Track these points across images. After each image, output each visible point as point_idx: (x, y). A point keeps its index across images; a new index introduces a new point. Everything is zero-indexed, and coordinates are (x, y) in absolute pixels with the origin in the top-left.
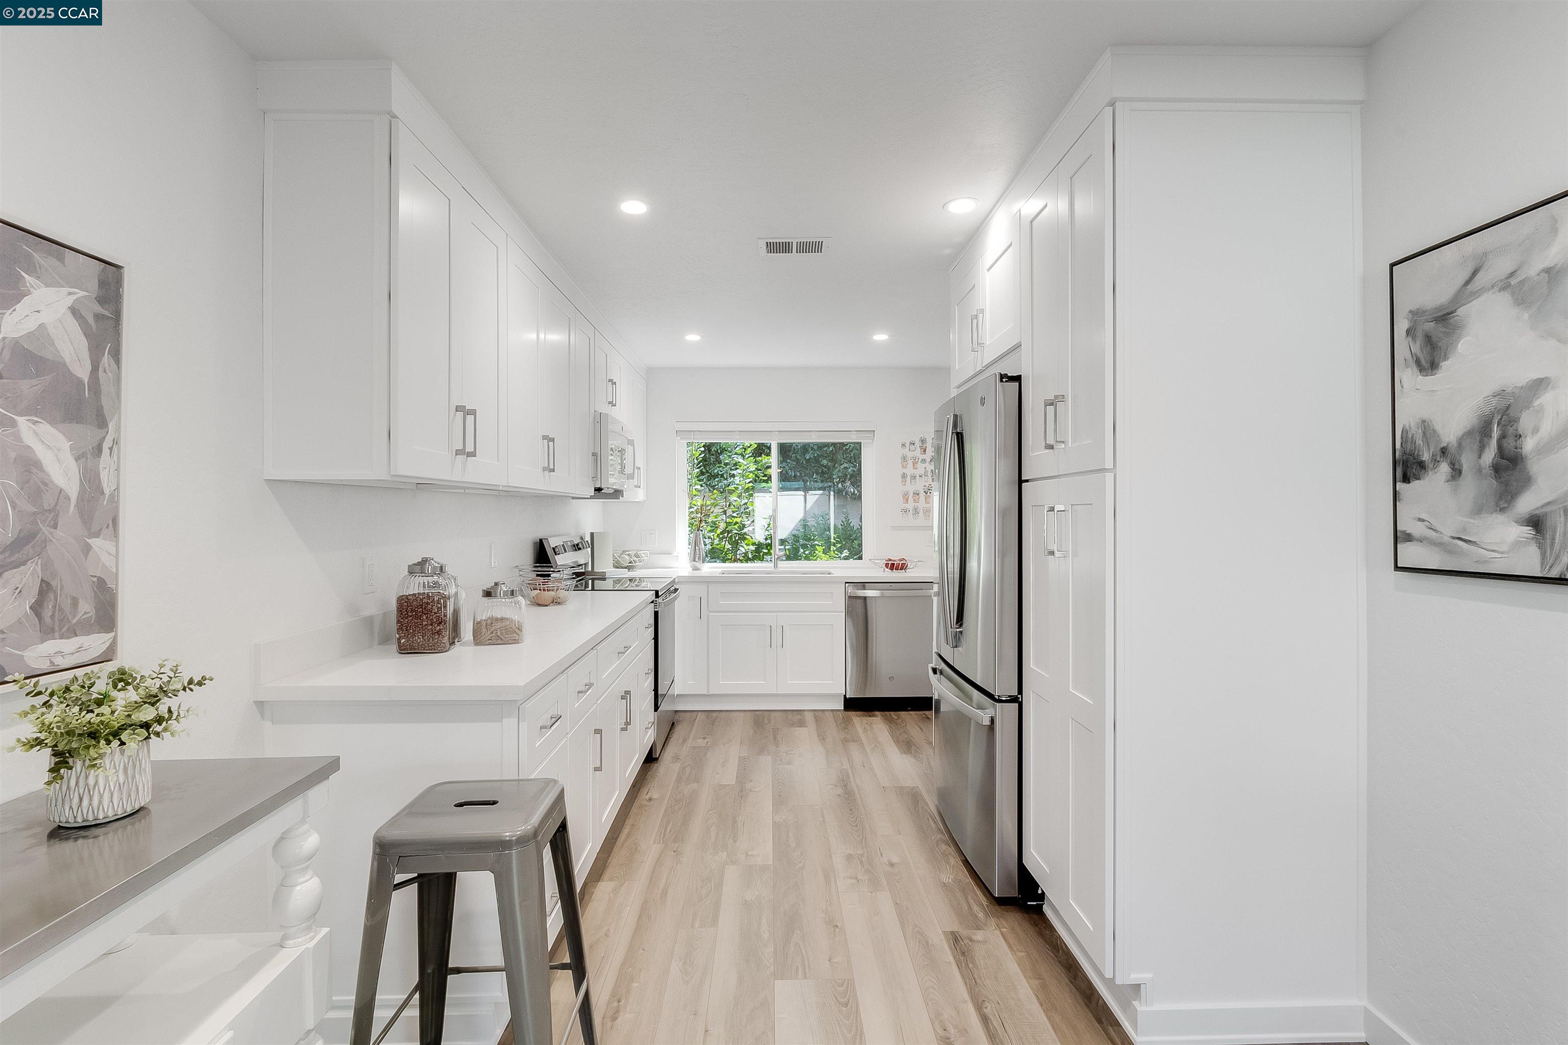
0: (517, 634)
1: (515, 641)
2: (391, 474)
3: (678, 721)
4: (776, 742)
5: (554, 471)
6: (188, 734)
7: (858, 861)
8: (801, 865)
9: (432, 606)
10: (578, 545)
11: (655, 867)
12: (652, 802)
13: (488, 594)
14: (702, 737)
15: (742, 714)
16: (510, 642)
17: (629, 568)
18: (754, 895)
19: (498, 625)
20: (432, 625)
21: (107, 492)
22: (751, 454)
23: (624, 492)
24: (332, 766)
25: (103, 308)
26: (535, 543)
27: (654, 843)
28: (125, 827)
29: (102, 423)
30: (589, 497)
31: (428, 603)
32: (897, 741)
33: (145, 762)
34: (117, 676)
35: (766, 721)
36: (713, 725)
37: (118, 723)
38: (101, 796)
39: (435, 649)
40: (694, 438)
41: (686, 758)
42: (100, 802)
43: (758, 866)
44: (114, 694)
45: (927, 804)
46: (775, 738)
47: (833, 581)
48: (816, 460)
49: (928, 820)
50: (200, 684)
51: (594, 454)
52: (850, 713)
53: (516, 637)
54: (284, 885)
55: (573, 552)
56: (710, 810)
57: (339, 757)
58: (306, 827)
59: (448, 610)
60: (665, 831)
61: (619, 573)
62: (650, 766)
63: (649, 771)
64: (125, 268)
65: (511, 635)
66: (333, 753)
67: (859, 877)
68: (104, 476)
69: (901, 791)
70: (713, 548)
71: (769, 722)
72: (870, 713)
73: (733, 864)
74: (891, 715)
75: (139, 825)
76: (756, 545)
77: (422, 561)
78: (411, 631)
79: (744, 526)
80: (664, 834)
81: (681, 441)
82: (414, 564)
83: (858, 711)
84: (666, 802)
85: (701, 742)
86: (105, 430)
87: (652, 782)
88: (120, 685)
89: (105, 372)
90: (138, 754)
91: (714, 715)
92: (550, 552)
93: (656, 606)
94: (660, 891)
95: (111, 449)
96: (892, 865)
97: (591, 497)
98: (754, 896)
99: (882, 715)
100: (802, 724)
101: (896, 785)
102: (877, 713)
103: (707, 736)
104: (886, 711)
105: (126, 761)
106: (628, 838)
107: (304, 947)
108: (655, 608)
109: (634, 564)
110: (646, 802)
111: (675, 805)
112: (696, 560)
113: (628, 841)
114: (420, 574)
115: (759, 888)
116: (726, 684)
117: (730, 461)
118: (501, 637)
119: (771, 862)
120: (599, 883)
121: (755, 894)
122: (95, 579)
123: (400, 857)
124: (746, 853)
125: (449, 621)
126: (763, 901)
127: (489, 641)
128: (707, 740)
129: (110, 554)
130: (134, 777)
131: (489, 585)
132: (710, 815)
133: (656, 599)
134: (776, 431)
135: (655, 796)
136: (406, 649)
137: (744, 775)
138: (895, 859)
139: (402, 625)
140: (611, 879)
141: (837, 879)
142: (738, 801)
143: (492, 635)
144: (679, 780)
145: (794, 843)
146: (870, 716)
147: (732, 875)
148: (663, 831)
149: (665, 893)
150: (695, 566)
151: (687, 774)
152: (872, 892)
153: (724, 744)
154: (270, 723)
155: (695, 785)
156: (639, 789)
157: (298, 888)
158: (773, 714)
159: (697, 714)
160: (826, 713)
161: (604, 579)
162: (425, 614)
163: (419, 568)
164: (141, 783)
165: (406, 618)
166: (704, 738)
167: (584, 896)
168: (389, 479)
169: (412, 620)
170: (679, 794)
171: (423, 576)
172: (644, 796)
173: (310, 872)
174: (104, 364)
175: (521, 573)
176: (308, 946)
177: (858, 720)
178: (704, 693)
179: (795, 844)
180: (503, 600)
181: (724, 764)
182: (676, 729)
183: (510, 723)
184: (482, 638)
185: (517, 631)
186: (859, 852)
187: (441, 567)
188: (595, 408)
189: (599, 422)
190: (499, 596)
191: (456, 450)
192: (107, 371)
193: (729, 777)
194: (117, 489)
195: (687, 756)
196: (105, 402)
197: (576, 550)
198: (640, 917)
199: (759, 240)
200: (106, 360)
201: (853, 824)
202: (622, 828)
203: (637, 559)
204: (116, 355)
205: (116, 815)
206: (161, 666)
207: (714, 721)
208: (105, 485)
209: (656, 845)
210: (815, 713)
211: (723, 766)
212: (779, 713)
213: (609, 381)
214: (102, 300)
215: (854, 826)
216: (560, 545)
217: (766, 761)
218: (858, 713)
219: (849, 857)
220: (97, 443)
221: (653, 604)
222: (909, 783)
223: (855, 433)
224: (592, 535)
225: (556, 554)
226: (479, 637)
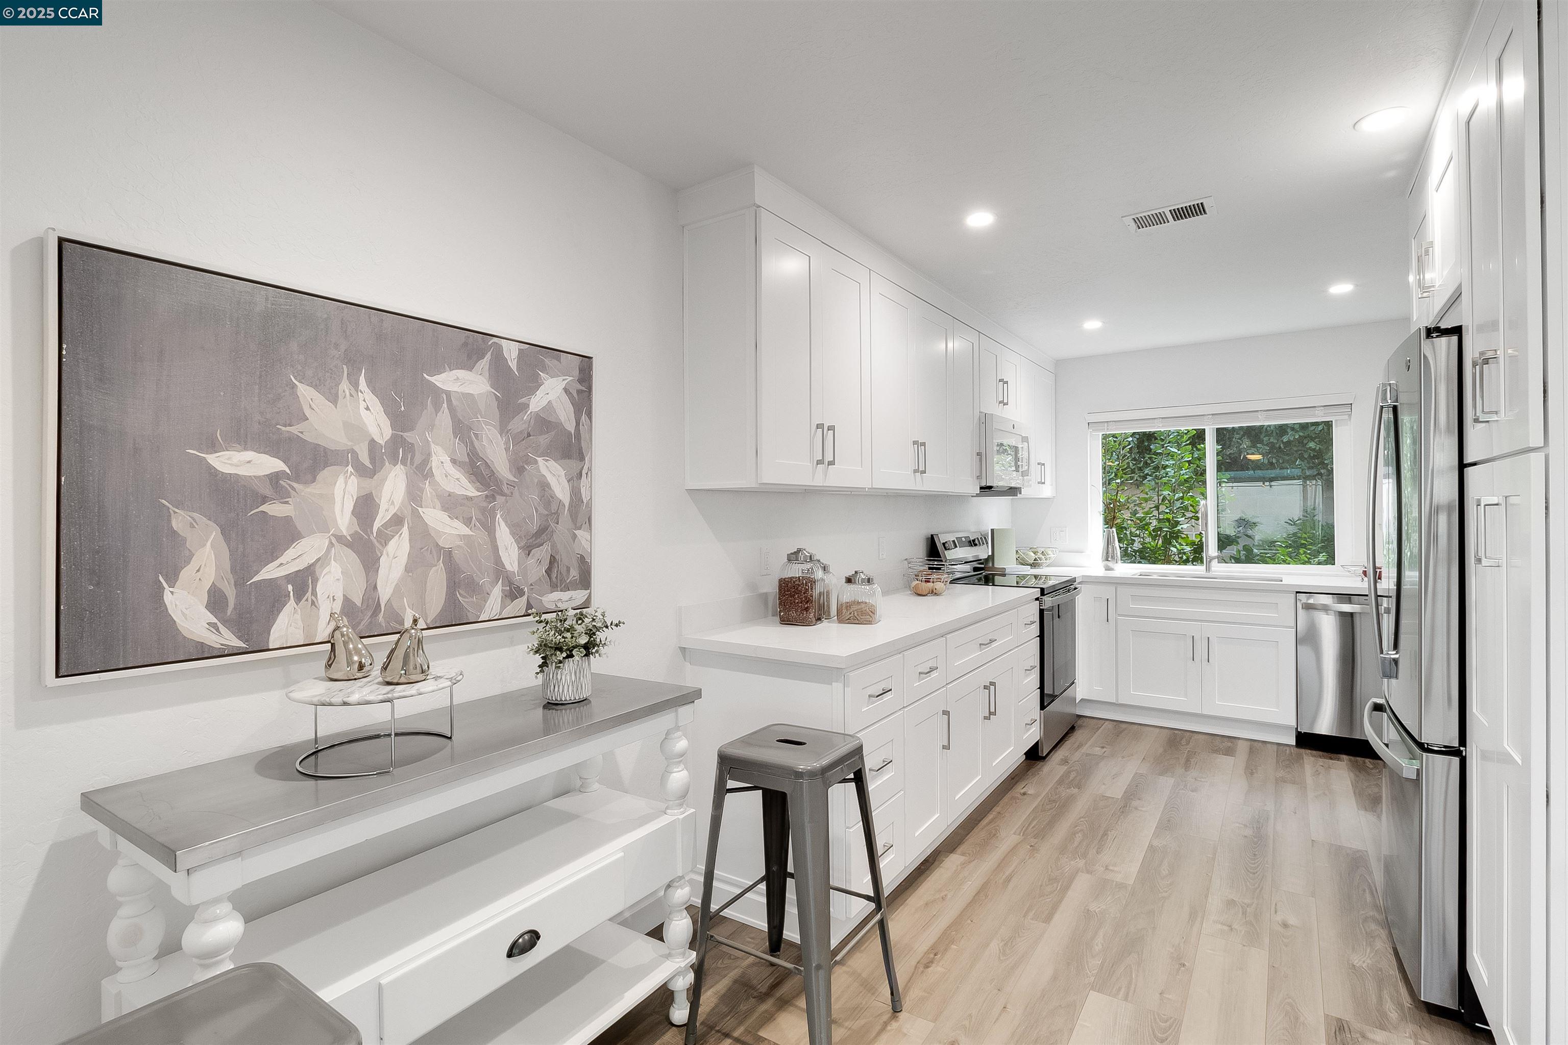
0: (870, 616)
1: (868, 622)
2: (759, 482)
3: (1080, 726)
4: (1187, 765)
5: (925, 473)
6: (607, 657)
7: (1241, 910)
8: (1165, 894)
9: (802, 587)
10: (974, 541)
11: (1007, 855)
12: (1025, 796)
13: (849, 580)
14: (1101, 745)
15: (1158, 730)
16: (865, 622)
17: (1034, 565)
18: (1099, 907)
19: (854, 608)
20: (801, 603)
21: (585, 501)
22: (1188, 442)
23: (1022, 489)
24: (696, 695)
25: (582, 386)
26: (927, 539)
27: (1014, 834)
28: (575, 708)
29: (582, 458)
30: (975, 495)
31: (799, 585)
32: (1359, 793)
33: (587, 670)
34: (579, 616)
35: (1184, 742)
36: (1118, 736)
37: (572, 644)
38: (563, 687)
39: (804, 623)
40: (1107, 429)
41: (1076, 763)
42: (563, 691)
43: (1115, 883)
44: (576, 627)
45: (1370, 873)
46: (1188, 760)
47: (1282, 590)
48: (1301, 441)
49: (1364, 891)
50: (617, 625)
51: (979, 454)
52: (1303, 751)
53: (869, 618)
54: (667, 772)
55: (969, 548)
56: (1082, 817)
57: (701, 689)
58: (679, 733)
59: (814, 592)
60: (1029, 825)
61: (1020, 570)
62: (1034, 764)
63: (1032, 768)
64: (594, 358)
65: (866, 617)
66: (698, 685)
67: (1235, 926)
68: (583, 490)
69: (1336, 851)
70: (1144, 548)
71: (1188, 743)
72: (1332, 755)
73: (1088, 873)
74: (1365, 763)
75: (584, 709)
76: (1196, 545)
77: (797, 551)
78: (788, 607)
79: (1177, 523)
80: (1027, 829)
81: (1094, 433)
82: (792, 554)
83: (1315, 750)
84: (1040, 799)
85: (1097, 751)
86: (584, 462)
87: (1032, 778)
88: (580, 622)
89: (583, 425)
90: (582, 665)
91: (1124, 726)
92: (940, 547)
93: (1042, 603)
94: (1004, 877)
95: (587, 474)
96: (1285, 925)
97: (977, 495)
98: (1100, 909)
99: (1350, 761)
100: (1229, 752)
101: (1332, 843)
102: (1344, 757)
103: (1107, 746)
104: (1358, 757)
105: (576, 667)
106: (991, 823)
107: (676, 817)
108: (1040, 606)
109: (1040, 561)
110: (1019, 796)
111: (1047, 804)
112: (1109, 559)
113: (989, 826)
114: (796, 562)
115: (1108, 903)
116: (1134, 694)
117: (1163, 451)
118: (857, 617)
119: (1131, 882)
120: (952, 854)
121: (1101, 907)
122: (579, 556)
123: (731, 767)
124: (1107, 866)
125: (815, 601)
126: (1107, 916)
127: (848, 621)
128: (1105, 749)
129: (587, 540)
130: (580, 678)
131: (851, 573)
132: (1081, 821)
133: (1042, 597)
134: (1210, 415)
135: (1031, 791)
136: (786, 621)
137: (1132, 794)
138: (1292, 921)
139: (782, 601)
140: (963, 854)
141: (1205, 921)
142: (1117, 816)
143: (850, 616)
144: (1060, 782)
145: (1166, 870)
146: (1331, 759)
147: (1082, 885)
148: (1027, 825)
149: (1009, 879)
150: (1108, 565)
151: (1071, 778)
152: (1244, 946)
153: (1123, 757)
154: (689, 664)
155: (1075, 791)
156: (1016, 783)
157: (674, 774)
158: (1196, 736)
159: (1105, 722)
160: (1269, 746)
161: (1004, 575)
162: (797, 594)
163: (794, 557)
164: (584, 684)
165: (784, 596)
166: (1103, 747)
167: (935, 861)
168: (758, 486)
169: (788, 598)
170: (1056, 795)
171: (798, 563)
172: (1019, 789)
173: (682, 766)
174: (582, 421)
175: (910, 565)
176: (679, 817)
177: (1311, 760)
178: (1112, 701)
179: (1167, 872)
180: (863, 587)
181: (1116, 776)
182: (1075, 733)
183: (837, 686)
184: (843, 618)
185: (871, 614)
186: (1246, 901)
187: (811, 556)
188: (980, 408)
189: (984, 422)
190: (857, 582)
191: (817, 460)
192: (584, 425)
193: (1117, 790)
194: (591, 498)
195: (1077, 761)
196: (583, 445)
197: (972, 546)
198: (978, 893)
199: (1123, 218)
200: (584, 417)
201: (1251, 871)
202: (988, 813)
203: (1043, 557)
204: (589, 415)
205: (570, 700)
206: (596, 612)
207: (1121, 732)
208: (584, 497)
209: (1015, 836)
210: (1252, 742)
211: (1113, 779)
212: (1204, 737)
213: (1000, 381)
214: (581, 381)
215: (1251, 873)
216: (950, 541)
217: (1166, 783)
218: (1314, 752)
219: (1231, 903)
220: (579, 471)
221: (1038, 602)
222: (1356, 845)
223: (1322, 408)
224: (992, 531)
225: (946, 549)
226: (840, 616)
